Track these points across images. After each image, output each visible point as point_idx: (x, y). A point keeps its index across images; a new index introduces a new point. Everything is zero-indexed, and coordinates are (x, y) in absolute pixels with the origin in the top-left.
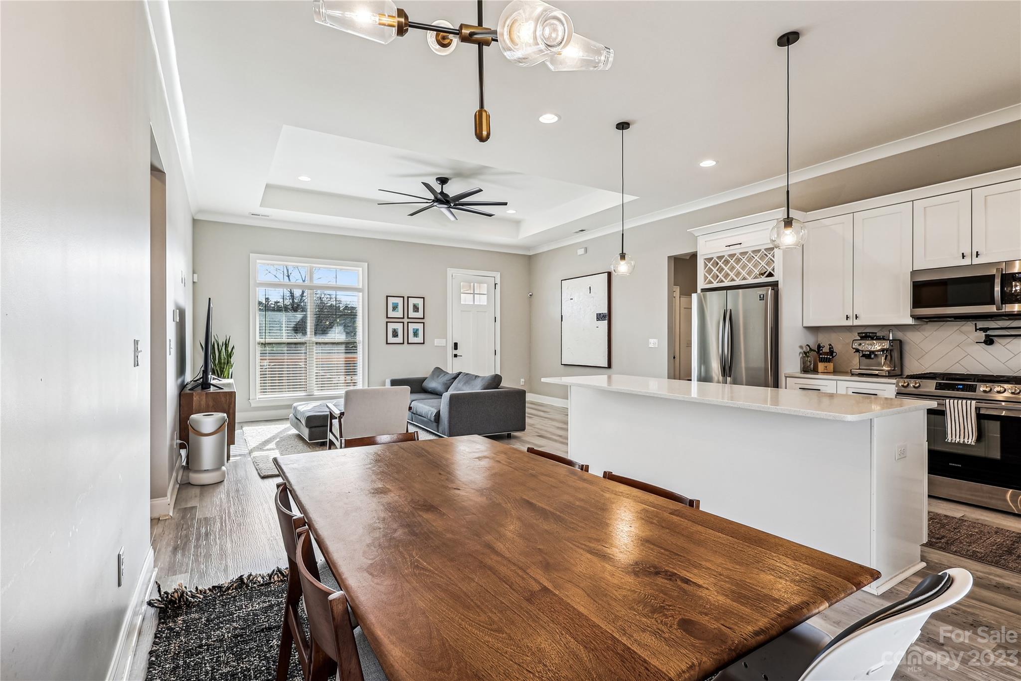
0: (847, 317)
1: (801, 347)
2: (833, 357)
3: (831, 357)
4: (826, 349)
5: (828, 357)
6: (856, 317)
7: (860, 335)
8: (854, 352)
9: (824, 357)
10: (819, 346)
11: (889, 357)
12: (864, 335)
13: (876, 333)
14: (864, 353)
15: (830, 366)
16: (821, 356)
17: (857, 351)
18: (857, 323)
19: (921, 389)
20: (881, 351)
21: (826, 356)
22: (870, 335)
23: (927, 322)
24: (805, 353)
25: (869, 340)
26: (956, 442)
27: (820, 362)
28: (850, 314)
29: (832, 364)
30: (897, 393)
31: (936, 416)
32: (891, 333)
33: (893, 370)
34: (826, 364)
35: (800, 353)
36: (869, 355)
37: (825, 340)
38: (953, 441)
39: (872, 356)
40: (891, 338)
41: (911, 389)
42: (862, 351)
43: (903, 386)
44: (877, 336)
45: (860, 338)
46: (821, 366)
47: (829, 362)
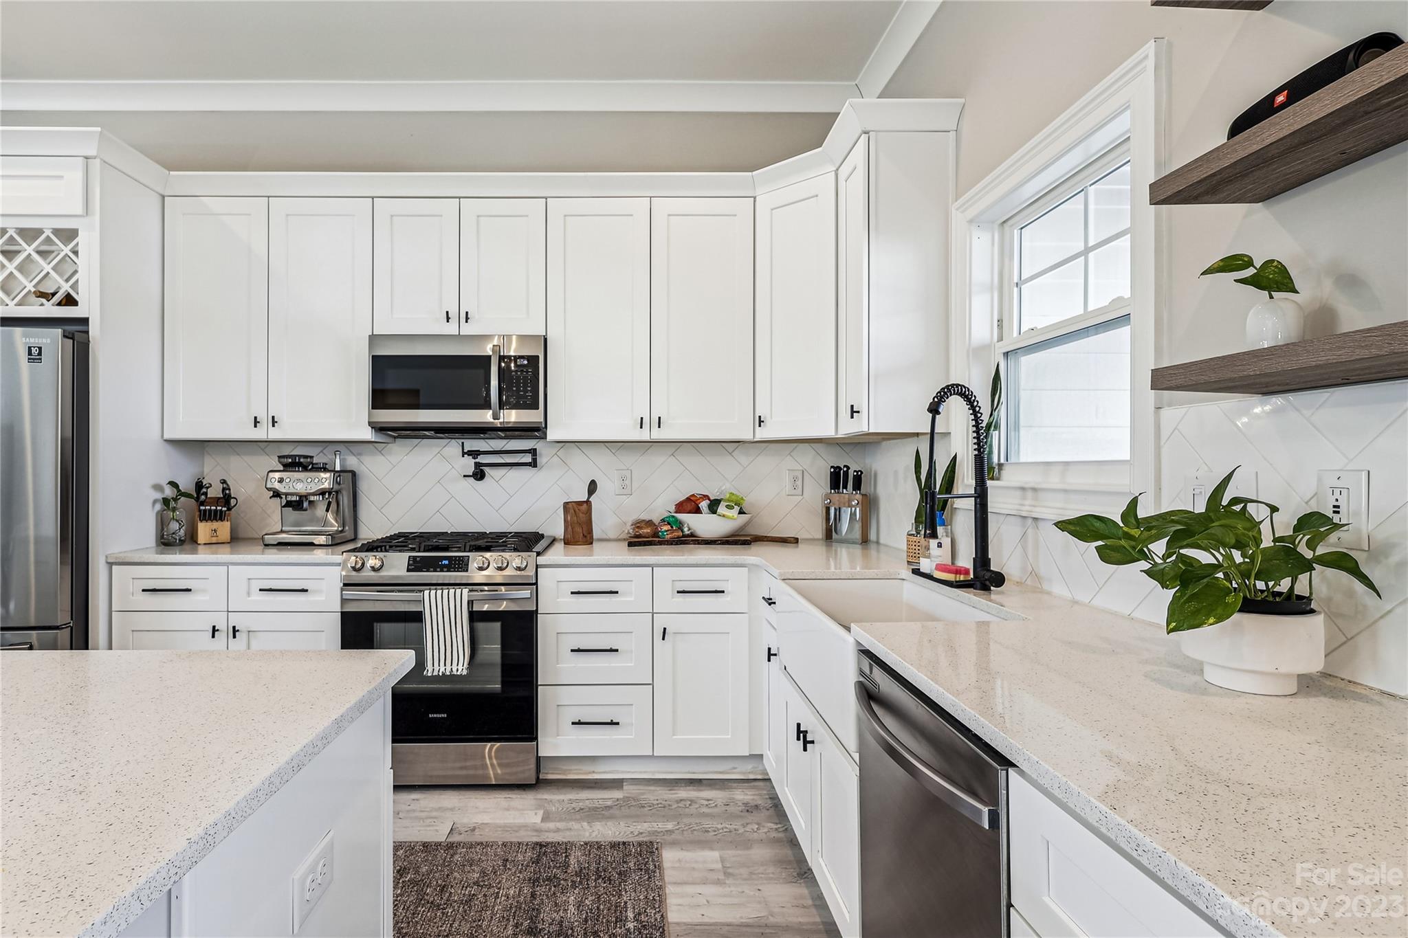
0: (256, 422)
1: (158, 488)
2: (229, 509)
3: (224, 509)
4: (215, 492)
5: (219, 508)
6: (274, 423)
7: (282, 460)
8: (271, 498)
9: (210, 510)
10: (199, 486)
11: (334, 506)
12: (290, 460)
13: (312, 457)
14: (289, 498)
15: (224, 528)
16: (202, 508)
17: (277, 494)
18: (275, 434)
19: (383, 573)
20: (319, 495)
21: (213, 508)
22: (302, 460)
23: (395, 438)
24: (166, 501)
25: (299, 471)
26: (441, 674)
27: (201, 521)
28: (262, 417)
29: (229, 523)
30: (345, 585)
31: (407, 624)
32: (338, 457)
33: (341, 531)
34: (215, 525)
35: (155, 502)
36: (297, 504)
37: (213, 472)
38: (436, 673)
39: (305, 504)
40: (338, 468)
41: (367, 575)
42: (286, 494)
43: (354, 569)
44: (313, 464)
45: (282, 468)
46: (204, 529)
47: (221, 519)
